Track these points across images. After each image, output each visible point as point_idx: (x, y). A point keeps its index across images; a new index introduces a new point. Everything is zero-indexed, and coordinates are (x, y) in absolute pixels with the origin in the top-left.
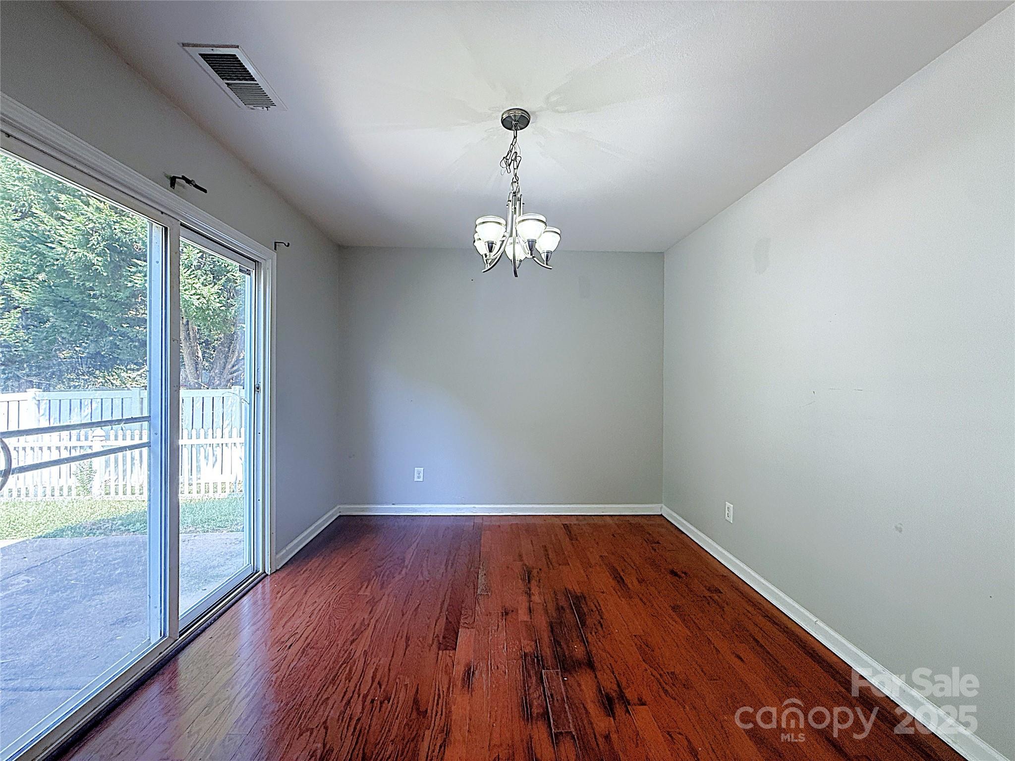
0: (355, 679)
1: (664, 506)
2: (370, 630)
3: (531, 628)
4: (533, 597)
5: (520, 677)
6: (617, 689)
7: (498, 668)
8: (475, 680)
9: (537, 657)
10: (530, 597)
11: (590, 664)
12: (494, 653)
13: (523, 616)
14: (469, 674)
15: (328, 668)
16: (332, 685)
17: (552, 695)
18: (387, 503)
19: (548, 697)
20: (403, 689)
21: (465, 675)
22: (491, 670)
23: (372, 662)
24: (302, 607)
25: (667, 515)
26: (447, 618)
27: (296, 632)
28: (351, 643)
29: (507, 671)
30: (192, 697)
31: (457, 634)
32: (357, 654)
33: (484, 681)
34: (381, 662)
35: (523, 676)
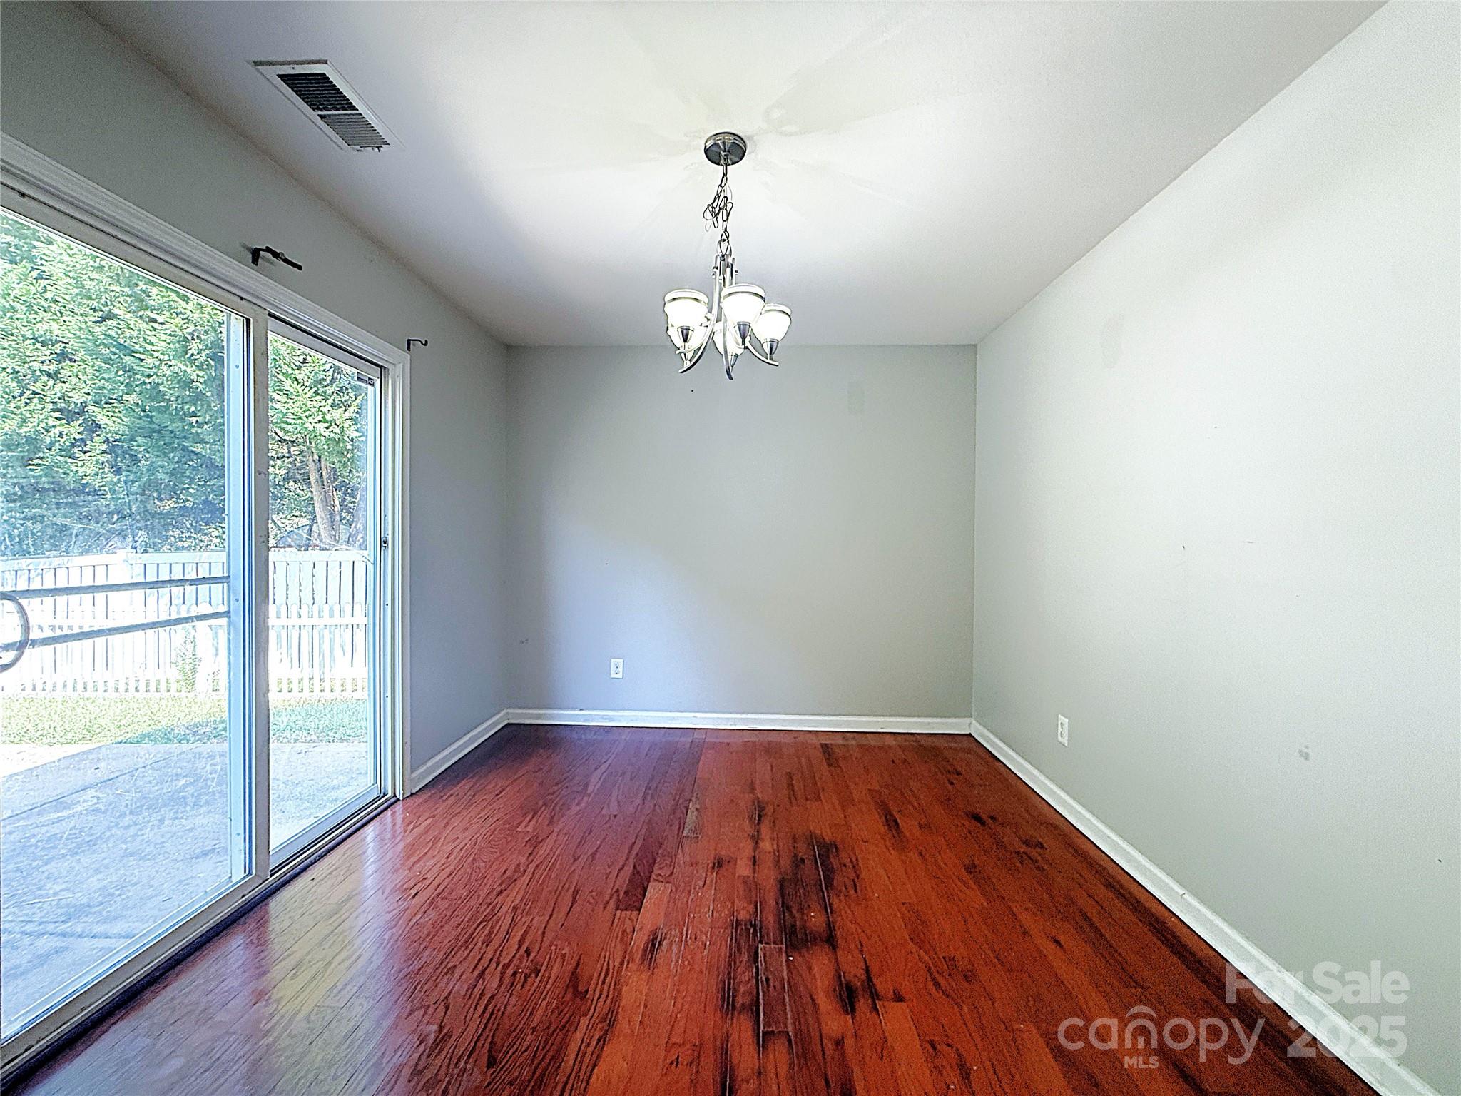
0: (496, 942)
1: (974, 722)
2: (526, 878)
3: (751, 886)
4: (761, 844)
5: (724, 952)
6: (864, 977)
7: (696, 938)
8: (661, 954)
9: (755, 926)
10: (757, 843)
11: (830, 940)
12: (694, 917)
13: (743, 869)
14: (654, 943)
15: (462, 926)
16: (463, 949)
17: (767, 979)
18: (573, 709)
19: (762, 982)
20: (559, 960)
21: (648, 946)
22: (686, 941)
23: (521, 923)
24: (440, 844)
25: (979, 735)
26: (635, 867)
27: (425, 877)
28: (497, 895)
29: (708, 943)
30: (277, 956)
31: (645, 891)
32: (504, 909)
33: (673, 955)
34: (534, 922)
35: (731, 949)
